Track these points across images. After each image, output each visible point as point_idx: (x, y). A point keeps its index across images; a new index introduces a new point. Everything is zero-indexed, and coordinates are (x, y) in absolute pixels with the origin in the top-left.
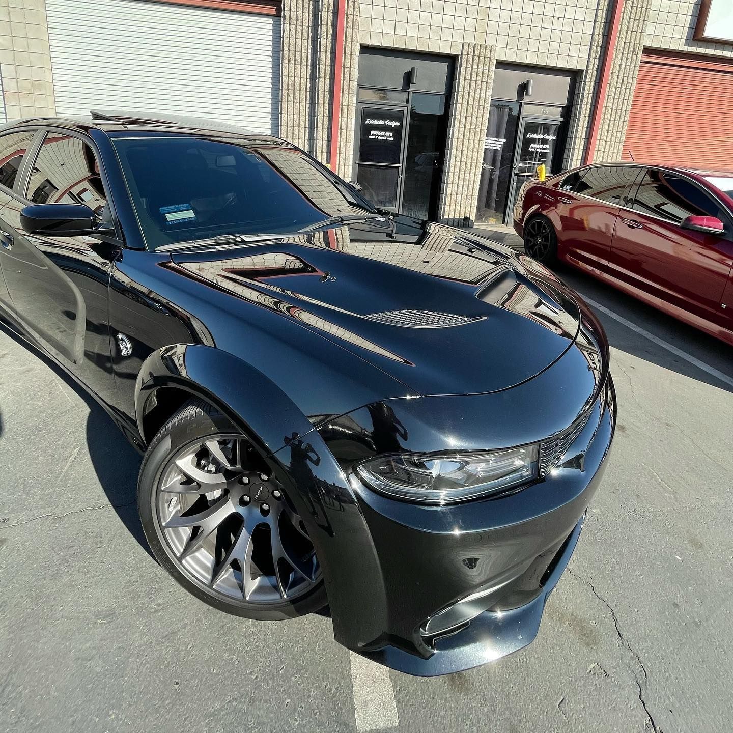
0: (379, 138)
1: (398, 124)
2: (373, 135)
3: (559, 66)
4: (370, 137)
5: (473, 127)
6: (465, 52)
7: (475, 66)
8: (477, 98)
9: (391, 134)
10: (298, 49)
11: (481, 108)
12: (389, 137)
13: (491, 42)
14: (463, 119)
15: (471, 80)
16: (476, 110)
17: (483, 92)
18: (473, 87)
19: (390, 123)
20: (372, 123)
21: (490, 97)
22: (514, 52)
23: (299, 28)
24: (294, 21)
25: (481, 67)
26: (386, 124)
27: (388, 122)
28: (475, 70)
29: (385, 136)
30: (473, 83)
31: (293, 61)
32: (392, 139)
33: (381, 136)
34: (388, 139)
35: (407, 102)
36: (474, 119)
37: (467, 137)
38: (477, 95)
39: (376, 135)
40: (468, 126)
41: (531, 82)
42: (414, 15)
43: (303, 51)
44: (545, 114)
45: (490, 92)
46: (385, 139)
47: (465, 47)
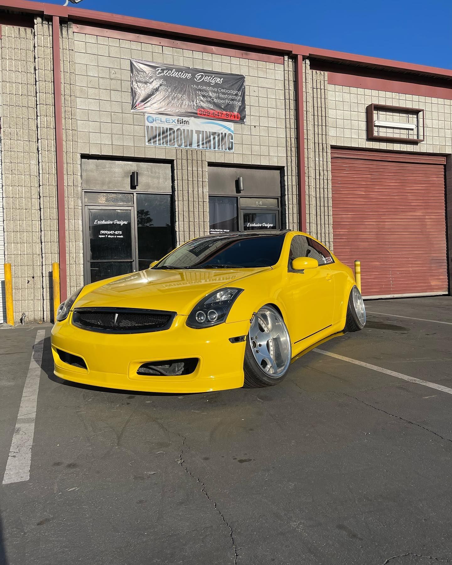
0: (109, 236)
1: (126, 222)
2: (103, 234)
3: (262, 164)
4: (100, 236)
5: (196, 221)
6: (179, 157)
7: (190, 169)
8: (196, 196)
9: (121, 232)
10: (20, 161)
11: (201, 203)
12: (119, 235)
14: (186, 214)
15: (188, 180)
16: (196, 205)
17: (200, 190)
18: (191, 186)
19: (118, 223)
20: (101, 223)
21: (207, 194)
22: (222, 156)
24: (13, 136)
25: (195, 169)
26: (115, 223)
27: (117, 222)
28: (190, 171)
29: (114, 234)
30: (190, 183)
31: (15, 172)
32: (122, 237)
33: (110, 234)
34: (118, 237)
35: (133, 203)
36: (196, 213)
37: (192, 229)
38: (196, 192)
39: (105, 234)
40: (192, 219)
43: (25, 162)
44: (260, 205)
45: (206, 190)
46: (115, 237)
47: (178, 152)
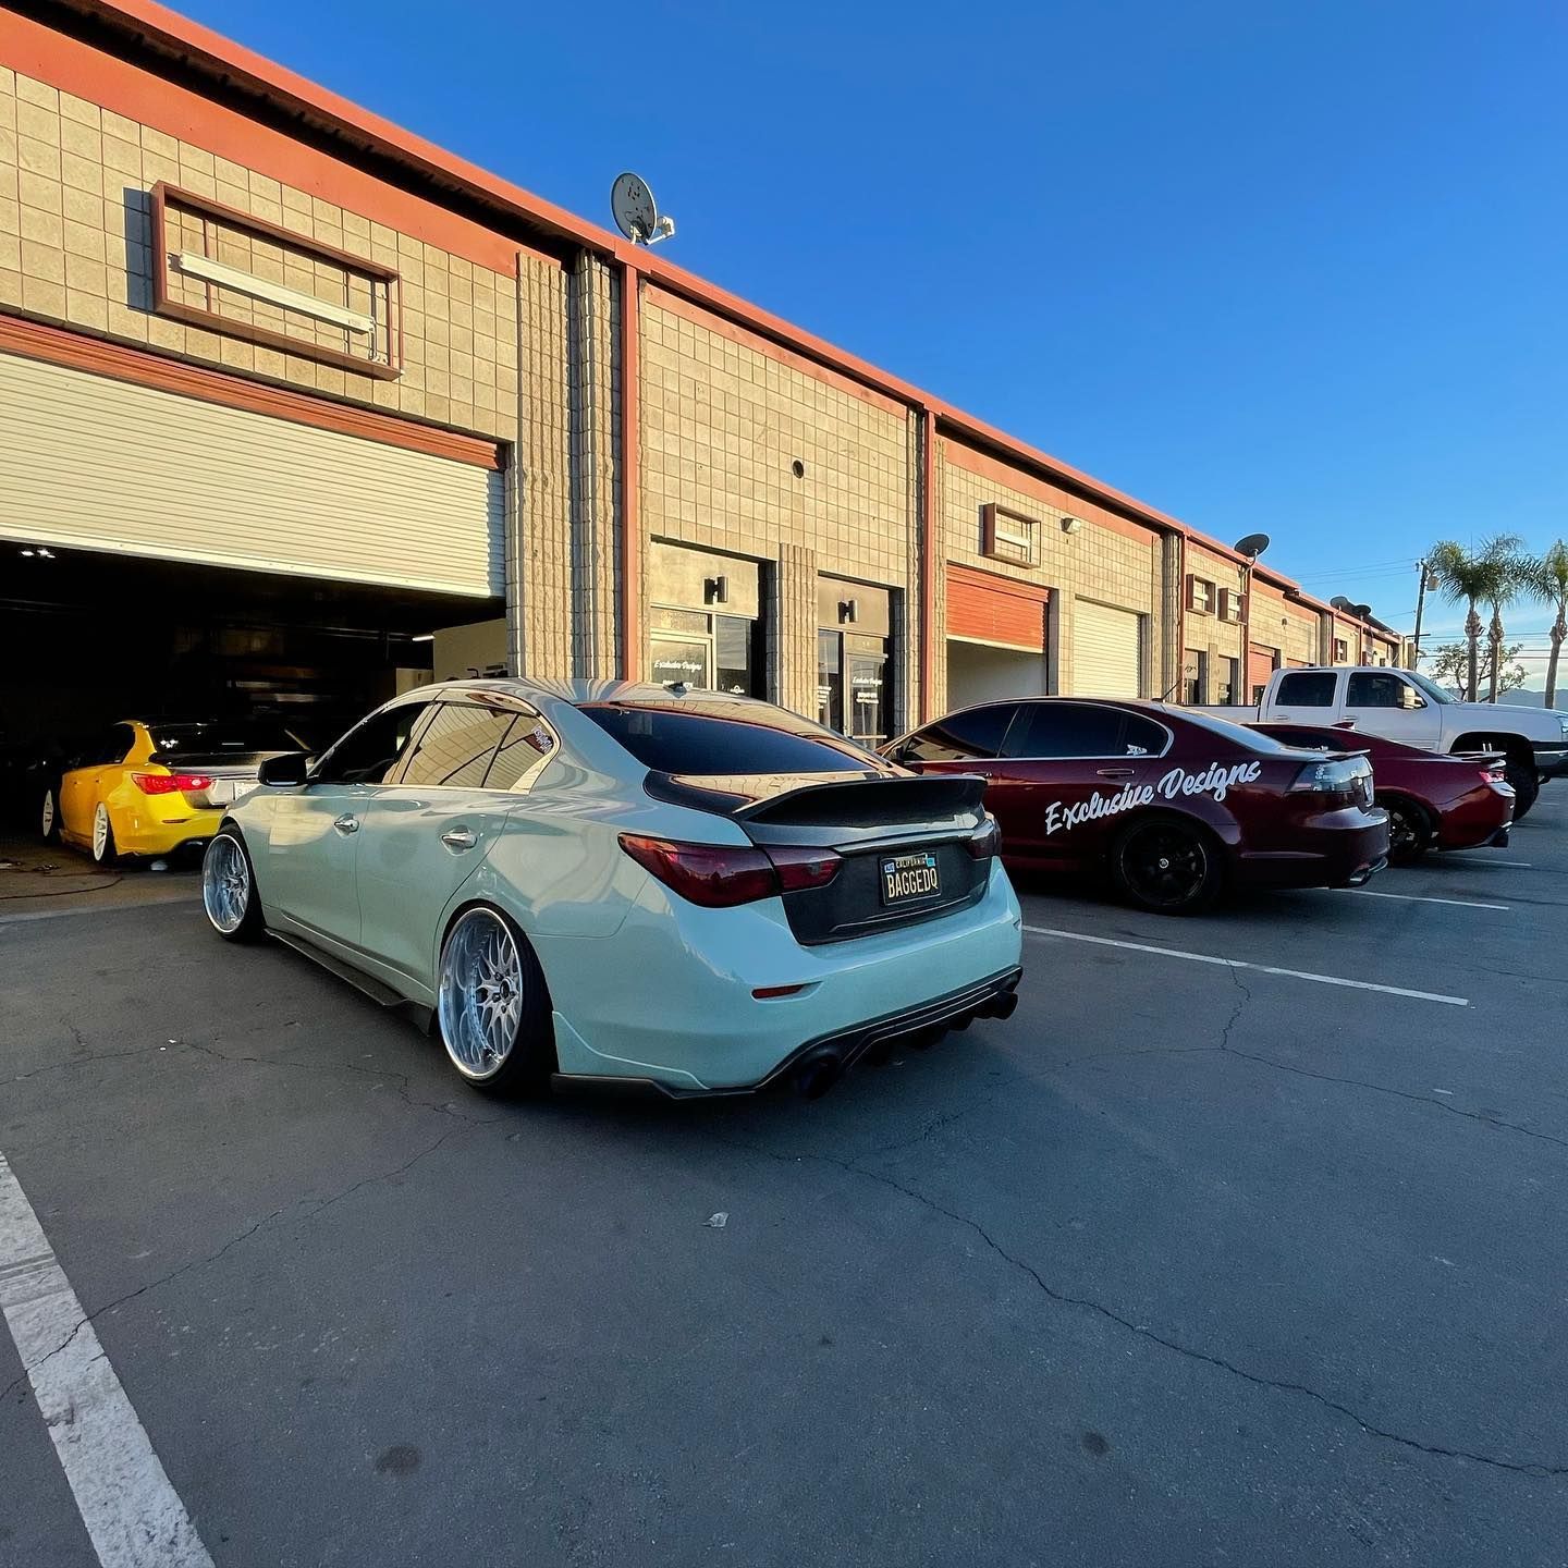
1: (699, 667)
5: (804, 670)
6: (785, 558)
7: (798, 580)
10: (548, 535)
11: (810, 640)
13: (810, 545)
14: (791, 658)
15: (795, 599)
16: (805, 643)
17: (810, 617)
18: (798, 610)
20: (665, 667)
21: (817, 625)
22: (836, 562)
23: (548, 498)
24: (539, 485)
25: (804, 581)
26: (684, 668)
27: (687, 666)
28: (798, 584)
31: (540, 555)
35: (710, 631)
36: (804, 657)
37: (798, 686)
38: (804, 622)
40: (798, 667)
41: (856, 604)
42: (718, 495)
43: (556, 538)
44: (867, 648)
45: (817, 617)
47: (784, 549)
